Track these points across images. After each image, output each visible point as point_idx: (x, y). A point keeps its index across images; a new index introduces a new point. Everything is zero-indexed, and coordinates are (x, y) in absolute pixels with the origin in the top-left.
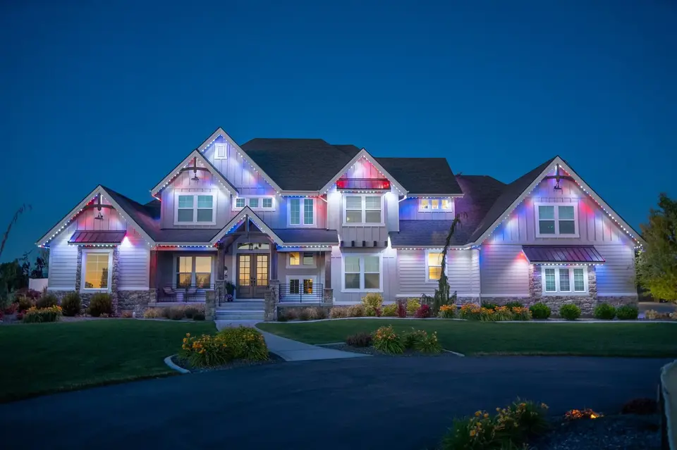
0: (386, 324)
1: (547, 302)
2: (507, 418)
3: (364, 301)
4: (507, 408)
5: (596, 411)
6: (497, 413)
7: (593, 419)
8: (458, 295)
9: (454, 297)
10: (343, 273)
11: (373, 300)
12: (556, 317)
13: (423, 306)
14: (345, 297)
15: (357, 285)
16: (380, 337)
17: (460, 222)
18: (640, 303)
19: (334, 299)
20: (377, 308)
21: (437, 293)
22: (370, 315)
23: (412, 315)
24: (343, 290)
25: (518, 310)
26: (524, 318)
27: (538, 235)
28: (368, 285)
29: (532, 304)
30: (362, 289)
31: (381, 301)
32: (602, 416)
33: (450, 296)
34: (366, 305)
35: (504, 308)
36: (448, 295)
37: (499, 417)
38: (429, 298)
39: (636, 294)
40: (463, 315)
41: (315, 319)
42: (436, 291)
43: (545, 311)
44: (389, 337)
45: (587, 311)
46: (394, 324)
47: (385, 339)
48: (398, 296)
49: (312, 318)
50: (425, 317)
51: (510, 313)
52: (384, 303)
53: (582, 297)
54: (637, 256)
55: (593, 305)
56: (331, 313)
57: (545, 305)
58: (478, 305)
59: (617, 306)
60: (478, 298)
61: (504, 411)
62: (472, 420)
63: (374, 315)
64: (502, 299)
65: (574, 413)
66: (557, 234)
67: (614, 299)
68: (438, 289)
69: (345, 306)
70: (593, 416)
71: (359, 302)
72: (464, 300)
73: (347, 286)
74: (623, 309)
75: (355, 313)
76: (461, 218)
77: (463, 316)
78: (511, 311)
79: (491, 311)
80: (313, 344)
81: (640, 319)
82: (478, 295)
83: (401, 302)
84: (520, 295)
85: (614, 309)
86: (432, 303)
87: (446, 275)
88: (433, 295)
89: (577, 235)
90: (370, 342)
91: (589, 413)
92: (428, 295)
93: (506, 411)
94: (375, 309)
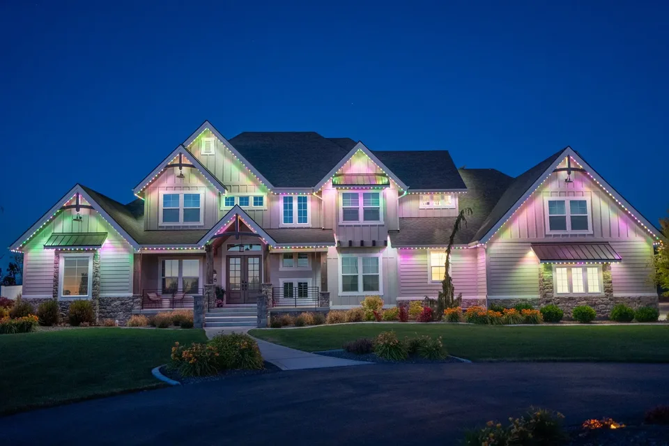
0: (388, 329)
1: (558, 303)
2: (521, 428)
3: (363, 305)
4: (520, 418)
5: (616, 421)
6: (510, 423)
7: (614, 429)
8: (463, 297)
9: (459, 299)
10: (340, 274)
11: (373, 304)
12: (570, 320)
13: (425, 309)
14: (342, 300)
15: (355, 288)
16: (382, 343)
17: (464, 219)
18: (660, 304)
19: (331, 303)
20: (377, 312)
21: (440, 295)
22: (369, 319)
23: (415, 319)
24: (341, 293)
25: (528, 312)
26: (535, 321)
27: (548, 231)
28: (366, 288)
29: (543, 306)
30: (361, 292)
31: (380, 304)
32: (623, 426)
33: (455, 298)
34: (365, 310)
35: (512, 311)
36: (452, 297)
37: (513, 428)
38: (432, 301)
39: (656, 294)
40: (469, 318)
41: (312, 324)
42: (440, 293)
43: (556, 313)
44: (391, 343)
45: (603, 313)
46: (396, 329)
47: (387, 345)
48: (399, 298)
49: (308, 324)
50: (428, 321)
51: (519, 316)
52: (385, 306)
53: (597, 297)
54: (656, 253)
55: (608, 307)
56: (328, 318)
57: (557, 307)
58: (484, 307)
59: (635, 308)
60: (484, 300)
61: (517, 420)
62: (483, 430)
63: (373, 320)
64: (509, 301)
65: (592, 422)
66: (569, 230)
67: (632, 300)
68: (442, 291)
69: (342, 310)
70: (613, 427)
71: (358, 306)
72: (469, 302)
73: (345, 289)
74: (642, 311)
75: (354, 317)
76: (465, 215)
77: (470, 320)
78: (521, 313)
79: (499, 313)
80: (310, 352)
81: (661, 321)
82: (484, 297)
83: (402, 305)
84: (529, 297)
85: (632, 311)
86: (435, 306)
87: (450, 276)
88: (436, 298)
89: (590, 231)
90: (371, 349)
91: (609, 423)
92: (431, 298)
93: (520, 421)
94: (375, 313)
